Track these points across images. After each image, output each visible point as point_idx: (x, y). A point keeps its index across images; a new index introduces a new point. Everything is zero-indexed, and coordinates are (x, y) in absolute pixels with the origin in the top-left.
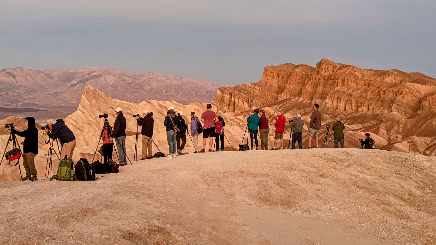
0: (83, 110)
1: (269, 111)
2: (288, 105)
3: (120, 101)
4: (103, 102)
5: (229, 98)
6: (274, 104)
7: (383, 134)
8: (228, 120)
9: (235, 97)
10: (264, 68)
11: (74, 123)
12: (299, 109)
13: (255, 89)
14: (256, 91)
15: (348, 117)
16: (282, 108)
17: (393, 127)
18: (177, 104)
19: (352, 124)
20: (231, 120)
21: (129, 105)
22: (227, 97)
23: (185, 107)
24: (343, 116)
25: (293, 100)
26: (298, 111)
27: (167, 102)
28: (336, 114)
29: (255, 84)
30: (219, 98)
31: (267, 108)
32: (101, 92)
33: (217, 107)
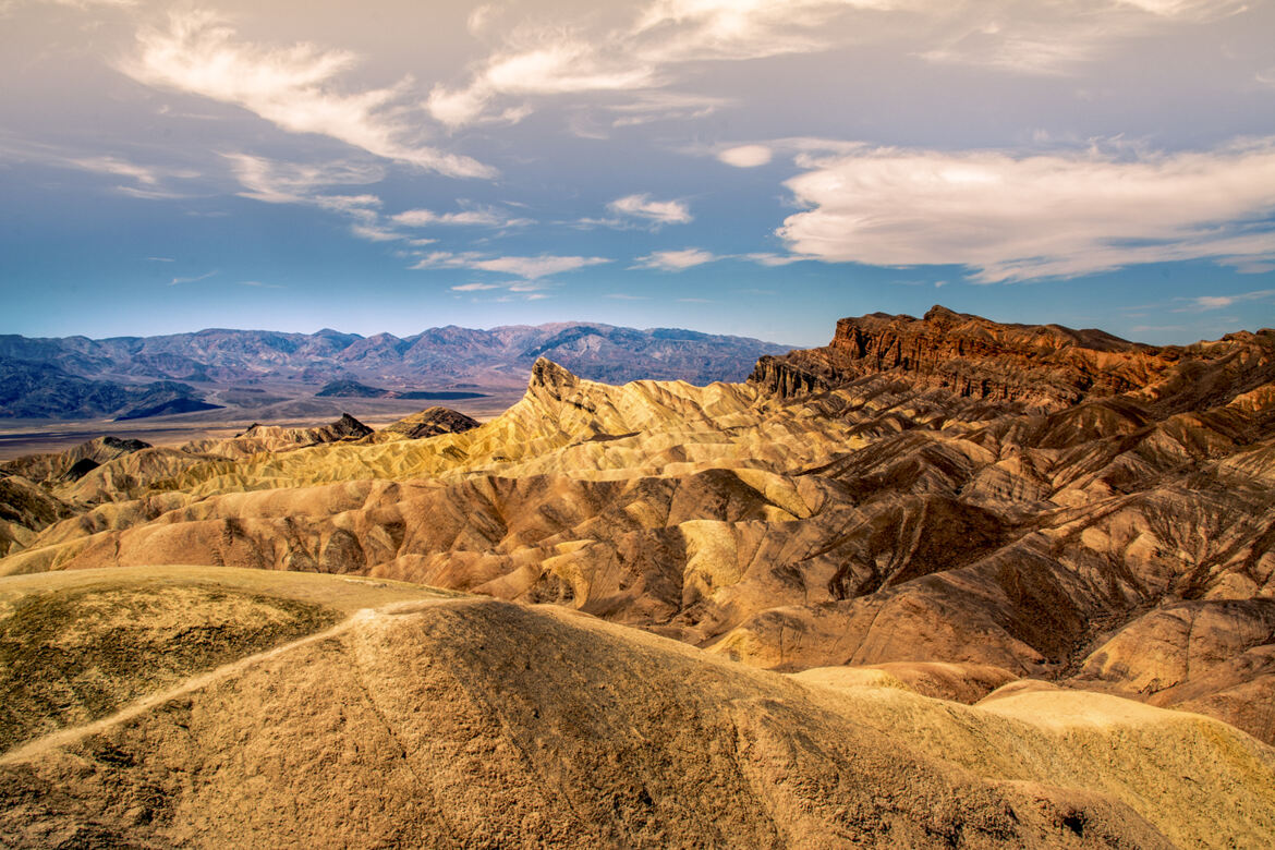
0: (534, 398)
1: (842, 398)
2: (874, 386)
3: (591, 382)
4: (565, 385)
5: (776, 374)
6: (851, 386)
7: (990, 442)
8: (772, 413)
9: (785, 375)
10: (838, 323)
11: (517, 419)
12: (893, 394)
13: (821, 358)
14: (823, 361)
15: (972, 407)
16: (865, 392)
17: (1008, 431)
18: (687, 386)
19: (975, 421)
20: (776, 412)
21: (607, 389)
22: (770, 371)
23: (700, 391)
24: (963, 405)
25: (883, 377)
26: (892, 397)
27: (671, 383)
28: (954, 402)
29: (822, 350)
30: (761, 374)
31: (839, 391)
32: (563, 369)
33: (757, 390)
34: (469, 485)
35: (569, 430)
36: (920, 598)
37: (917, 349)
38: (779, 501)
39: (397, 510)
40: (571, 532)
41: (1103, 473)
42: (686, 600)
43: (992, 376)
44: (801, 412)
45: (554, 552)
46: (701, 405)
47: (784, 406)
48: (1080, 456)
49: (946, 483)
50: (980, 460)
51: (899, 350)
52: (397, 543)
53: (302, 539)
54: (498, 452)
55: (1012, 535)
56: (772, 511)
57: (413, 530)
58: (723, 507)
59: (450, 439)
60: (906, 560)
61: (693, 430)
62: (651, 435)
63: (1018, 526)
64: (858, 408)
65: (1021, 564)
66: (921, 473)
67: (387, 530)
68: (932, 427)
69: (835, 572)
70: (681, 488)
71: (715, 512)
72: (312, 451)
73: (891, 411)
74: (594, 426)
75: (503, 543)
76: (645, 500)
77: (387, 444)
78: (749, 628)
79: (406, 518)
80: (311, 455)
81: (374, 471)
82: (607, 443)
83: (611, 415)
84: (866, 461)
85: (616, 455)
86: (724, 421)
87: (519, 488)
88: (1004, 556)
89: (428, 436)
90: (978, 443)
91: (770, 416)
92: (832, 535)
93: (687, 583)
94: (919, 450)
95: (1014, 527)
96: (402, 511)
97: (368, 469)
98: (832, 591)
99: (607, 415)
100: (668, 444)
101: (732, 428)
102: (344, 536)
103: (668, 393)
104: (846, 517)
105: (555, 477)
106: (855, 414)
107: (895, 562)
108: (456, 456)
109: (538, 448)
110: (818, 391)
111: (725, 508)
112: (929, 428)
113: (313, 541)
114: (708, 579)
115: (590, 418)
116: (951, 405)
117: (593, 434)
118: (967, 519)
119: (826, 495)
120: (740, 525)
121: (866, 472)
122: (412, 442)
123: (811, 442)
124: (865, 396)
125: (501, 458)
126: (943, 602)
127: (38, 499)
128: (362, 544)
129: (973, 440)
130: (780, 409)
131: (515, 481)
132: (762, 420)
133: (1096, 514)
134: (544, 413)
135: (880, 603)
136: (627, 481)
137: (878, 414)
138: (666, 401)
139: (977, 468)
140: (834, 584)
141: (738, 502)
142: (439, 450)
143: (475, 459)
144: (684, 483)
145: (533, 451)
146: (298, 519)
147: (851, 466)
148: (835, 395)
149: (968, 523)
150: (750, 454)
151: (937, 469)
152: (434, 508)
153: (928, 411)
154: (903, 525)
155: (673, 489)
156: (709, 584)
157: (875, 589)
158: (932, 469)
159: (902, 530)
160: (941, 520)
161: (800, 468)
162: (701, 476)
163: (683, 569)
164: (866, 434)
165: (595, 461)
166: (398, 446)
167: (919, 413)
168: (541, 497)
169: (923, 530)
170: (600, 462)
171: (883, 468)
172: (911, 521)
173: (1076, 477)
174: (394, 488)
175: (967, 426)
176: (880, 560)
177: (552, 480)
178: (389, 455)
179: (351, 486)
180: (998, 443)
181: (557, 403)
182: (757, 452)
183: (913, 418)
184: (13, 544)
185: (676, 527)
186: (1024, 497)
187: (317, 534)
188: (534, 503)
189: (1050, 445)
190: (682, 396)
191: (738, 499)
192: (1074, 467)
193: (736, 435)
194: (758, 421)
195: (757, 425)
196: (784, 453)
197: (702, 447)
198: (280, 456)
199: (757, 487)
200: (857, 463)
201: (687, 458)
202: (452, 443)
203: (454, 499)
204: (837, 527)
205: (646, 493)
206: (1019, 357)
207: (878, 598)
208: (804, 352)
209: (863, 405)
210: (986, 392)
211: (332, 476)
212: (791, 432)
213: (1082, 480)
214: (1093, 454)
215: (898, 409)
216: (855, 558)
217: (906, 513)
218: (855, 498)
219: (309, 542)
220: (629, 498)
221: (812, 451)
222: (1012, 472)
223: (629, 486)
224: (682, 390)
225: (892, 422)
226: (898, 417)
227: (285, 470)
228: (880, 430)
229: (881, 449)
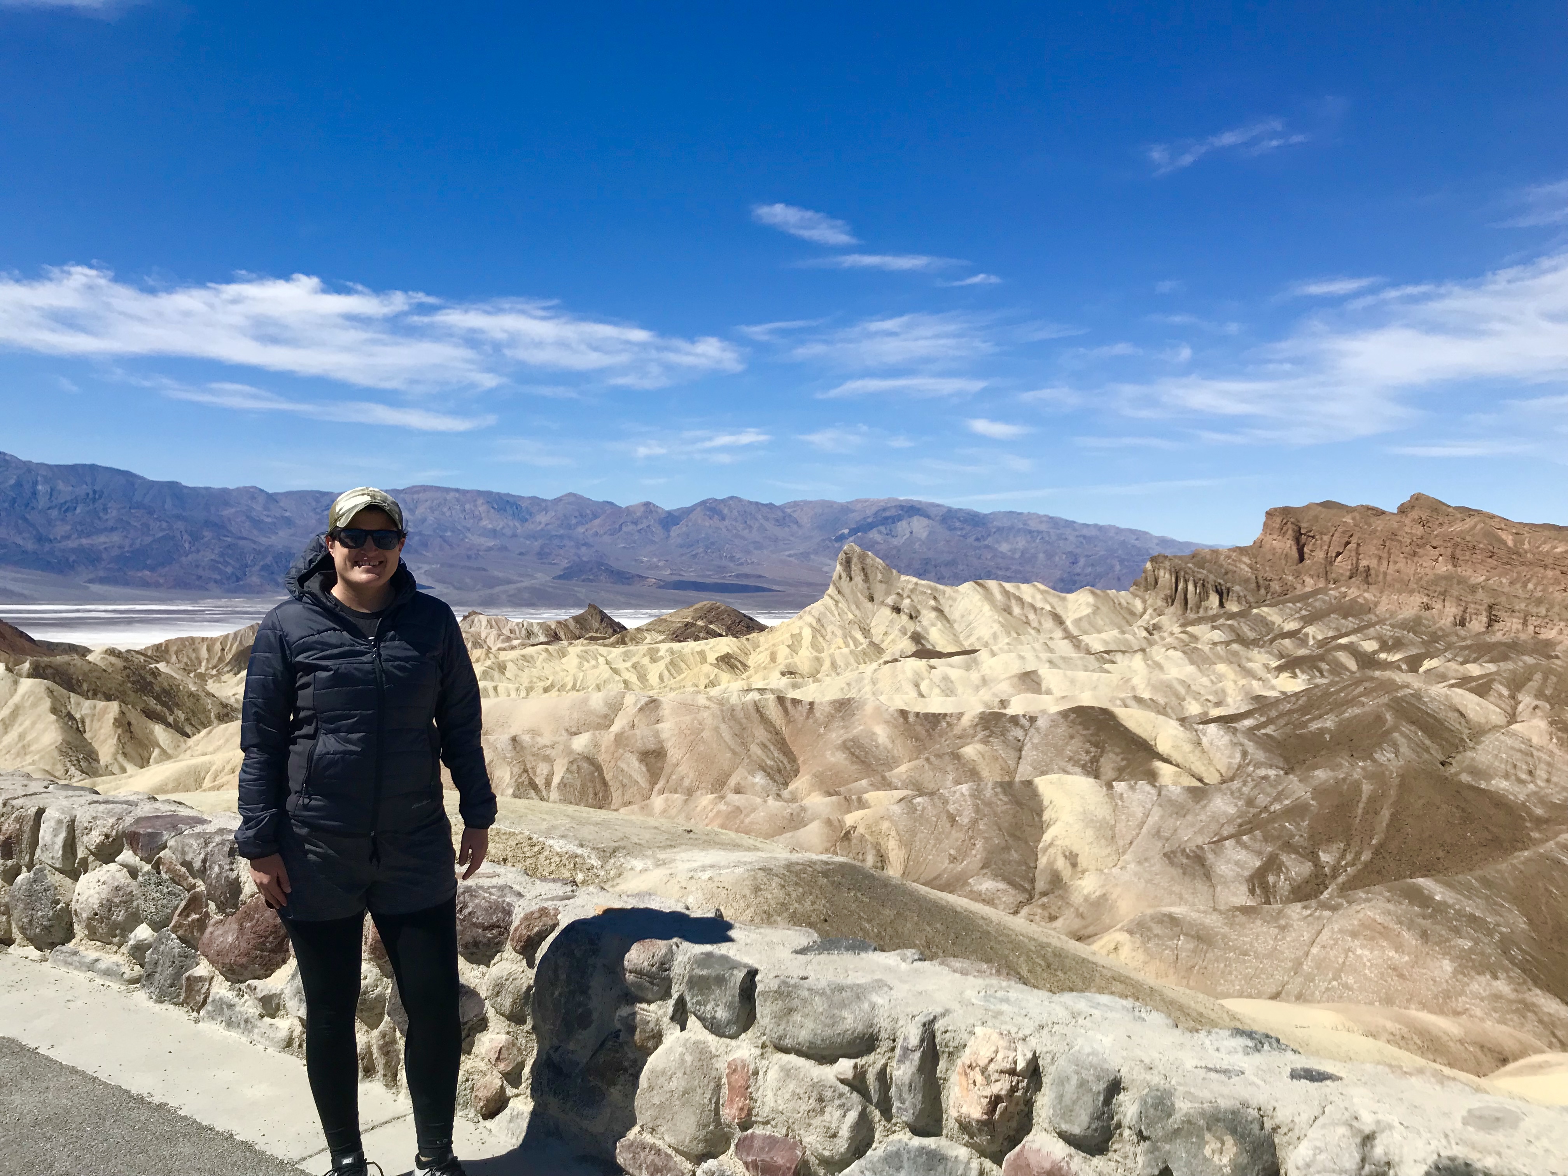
0: (838, 597)
1: (1269, 618)
2: (1317, 604)
3: (915, 580)
4: (881, 582)
5: (1174, 580)
6: (1283, 603)
7: (1501, 695)
8: (1165, 635)
9: (1186, 581)
10: (1267, 513)
11: (814, 623)
12: (1345, 617)
13: (1240, 561)
14: (1243, 566)
15: (1469, 642)
16: (1304, 612)
17: (1530, 680)
18: (1046, 592)
19: (1474, 662)
20: (1172, 634)
21: (936, 590)
22: (1165, 577)
23: (1064, 599)
24: (1454, 639)
25: (1331, 592)
26: (1343, 621)
27: (1024, 587)
28: (1440, 633)
29: (1242, 550)
30: (1151, 579)
31: (1265, 609)
32: (878, 560)
33: (1144, 601)
34: (751, 708)
35: (883, 641)
36: (1389, 913)
37: (1385, 555)
38: (1176, 757)
39: (657, 734)
40: (884, 778)
42: (1041, 884)
43: (1503, 599)
44: (1206, 634)
45: (862, 804)
46: (1064, 617)
47: (1183, 625)
49: (1427, 750)
50: (1483, 721)
51: (1358, 554)
52: (654, 776)
53: (529, 766)
54: (788, 665)
55: (1535, 835)
56: (1165, 771)
57: (674, 761)
58: (1095, 760)
59: (725, 644)
60: (1365, 857)
61: (1051, 651)
62: (993, 654)
63: (1547, 821)
64: (1291, 634)
65: (1552, 880)
66: (1388, 732)
67: (641, 761)
68: (1404, 667)
69: (1258, 864)
70: (1037, 729)
71: (1084, 767)
72: (547, 650)
73: (1343, 641)
74: (916, 638)
75: (792, 787)
76: (985, 741)
77: (643, 648)
78: (1131, 932)
79: (669, 745)
80: (544, 655)
81: (625, 682)
82: (934, 661)
83: (939, 624)
84: (1304, 710)
85: (946, 678)
86: (1095, 642)
87: (818, 715)
88: (1523, 863)
89: (697, 639)
90: (1481, 695)
91: (1163, 639)
92: (1253, 811)
93: (1043, 861)
94: (1385, 699)
95: (1539, 822)
96: (664, 736)
97: (617, 678)
98: (1252, 892)
99: (933, 625)
100: (1017, 668)
101: (1107, 652)
102: (585, 765)
103: (1019, 600)
104: (1275, 787)
105: (864, 704)
106: (1287, 642)
107: (1349, 857)
108: (733, 667)
109: (840, 662)
110: (1233, 607)
111: (1098, 761)
112: (1399, 668)
113: (542, 769)
114: (1072, 859)
115: (911, 627)
116: (1435, 638)
117: (914, 649)
118: (1463, 805)
119: (1245, 754)
120: (1120, 786)
121: (1304, 725)
122: (677, 646)
123: (1221, 677)
124: (1302, 618)
125: (791, 673)
126: (1427, 923)
127: (191, 695)
128: (608, 777)
129: (1471, 690)
130: (1176, 629)
131: (812, 704)
132: (1151, 644)
134: (851, 616)
135: (1327, 913)
136: (962, 714)
137: (1321, 644)
138: (1017, 610)
139: (1478, 733)
140: (1256, 882)
141: (1117, 755)
142: (712, 657)
143: (757, 672)
144: (1041, 723)
145: (834, 665)
146: (526, 738)
147: (1281, 715)
148: (1257, 615)
149: (1463, 810)
150: (1133, 689)
151: (1413, 728)
152: (706, 734)
153: (1397, 645)
154: (1361, 805)
155: (1026, 731)
156: (1074, 865)
157: (1318, 893)
158: (1406, 728)
159: (1360, 811)
160: (1421, 802)
161: (1206, 714)
162: (1065, 714)
163: (1039, 841)
164: (1303, 672)
165: (917, 686)
166: (658, 650)
167: (1385, 646)
168: (845, 727)
169: (1393, 815)
170: (923, 687)
171: (1329, 722)
172: (1373, 799)
174: (653, 704)
175: (1461, 669)
176: (1324, 852)
177: (861, 705)
178: (646, 661)
179: (597, 701)
180: (1513, 697)
181: (869, 605)
182: (1143, 686)
183: (1375, 652)
184: (156, 752)
185: (1029, 783)
186: (1555, 779)
187: (548, 759)
188: (836, 736)
190: (1039, 605)
191: (1117, 750)
193: (1113, 662)
194: (1144, 644)
195: (1143, 650)
196: (1182, 691)
197: (1065, 675)
198: (504, 656)
199: (1144, 735)
200: (1290, 712)
201: (1043, 689)
202: (729, 650)
203: (732, 723)
204: (1262, 800)
205: (987, 733)
206: (1550, 573)
207: (1324, 906)
208: (1215, 552)
209: (1298, 631)
210: (1492, 620)
211: (569, 687)
212: (1192, 662)
215: (1353, 638)
216: (1288, 846)
217: (1367, 788)
218: (1286, 760)
219: (538, 771)
220: (964, 738)
221: (1223, 691)
222: (1535, 740)
223: (966, 721)
224: (1039, 596)
225: (1344, 657)
226: (1352, 650)
227: (508, 674)
228: (1324, 666)
229: (1326, 694)
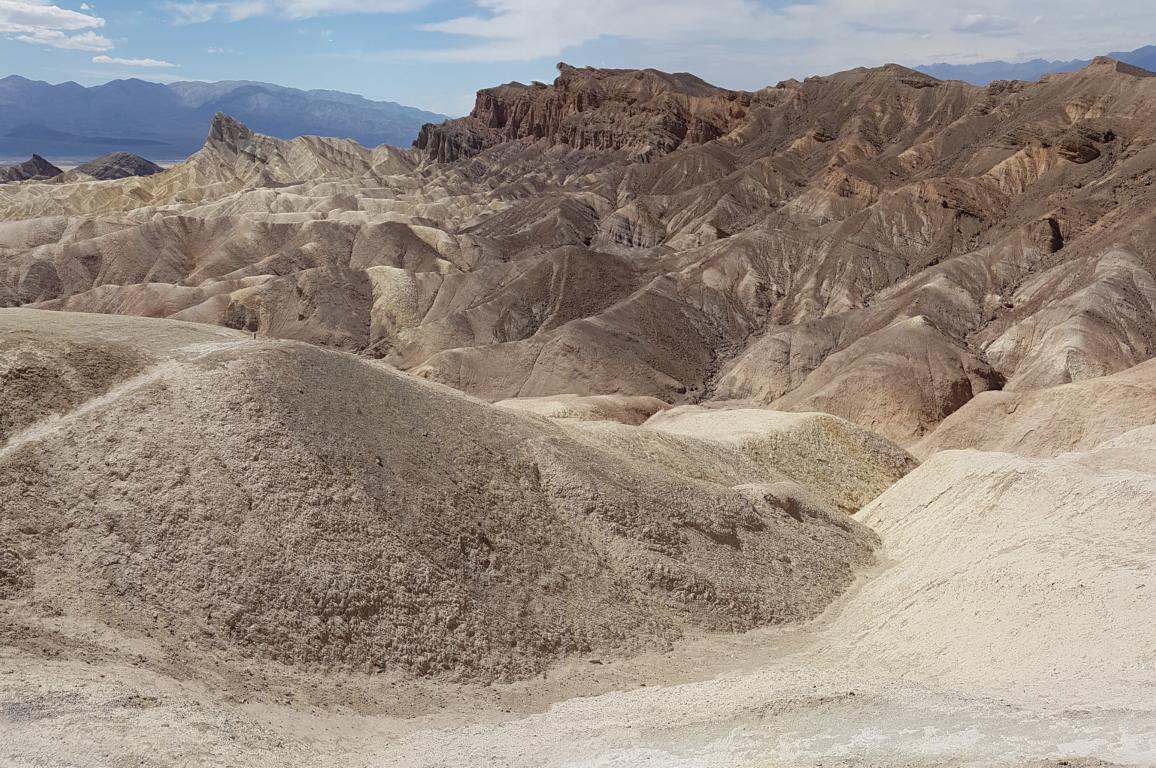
10: (477, 93)
11: (197, 166)
21: (277, 141)
35: (244, 177)
38: (448, 255)
39: (94, 244)
40: (253, 267)
41: (710, 216)
42: (373, 335)
45: (241, 285)
46: (370, 164)
48: (689, 201)
52: (94, 273)
54: (180, 195)
56: (444, 264)
57: (108, 262)
58: (401, 256)
59: (136, 181)
60: (557, 308)
62: (315, 183)
67: (84, 263)
69: (497, 318)
70: (361, 233)
71: (394, 261)
74: (266, 174)
75: (191, 275)
76: (317, 240)
77: (77, 184)
79: (103, 252)
81: (66, 208)
82: (277, 189)
83: (280, 165)
85: (286, 200)
86: (391, 180)
87: (207, 226)
89: (114, 177)
91: (432, 179)
93: (374, 320)
96: (99, 245)
99: (277, 165)
101: (399, 187)
102: (43, 268)
105: (238, 219)
107: (548, 309)
108: (142, 197)
109: (216, 192)
111: (402, 258)
114: (391, 317)
115: (262, 168)
117: (264, 182)
120: (419, 275)
122: (101, 183)
125: (183, 199)
128: (60, 275)
131: (202, 220)
133: (712, 255)
134: (222, 161)
136: (302, 223)
140: (497, 328)
142: (127, 190)
143: (159, 199)
144: (364, 230)
145: (212, 193)
150: (418, 212)
154: (553, 279)
155: (354, 234)
156: (394, 323)
162: (379, 227)
163: (370, 308)
166: (87, 186)
168: (226, 236)
172: (558, 272)
173: (686, 222)
174: (89, 224)
177: (236, 222)
178: (79, 193)
181: (233, 153)
182: (423, 210)
185: (363, 273)
188: (221, 241)
189: (662, 191)
192: (685, 211)
202: (138, 185)
203: (148, 237)
207: (537, 339)
213: (692, 224)
214: (699, 199)
220: (304, 238)
223: (304, 228)
